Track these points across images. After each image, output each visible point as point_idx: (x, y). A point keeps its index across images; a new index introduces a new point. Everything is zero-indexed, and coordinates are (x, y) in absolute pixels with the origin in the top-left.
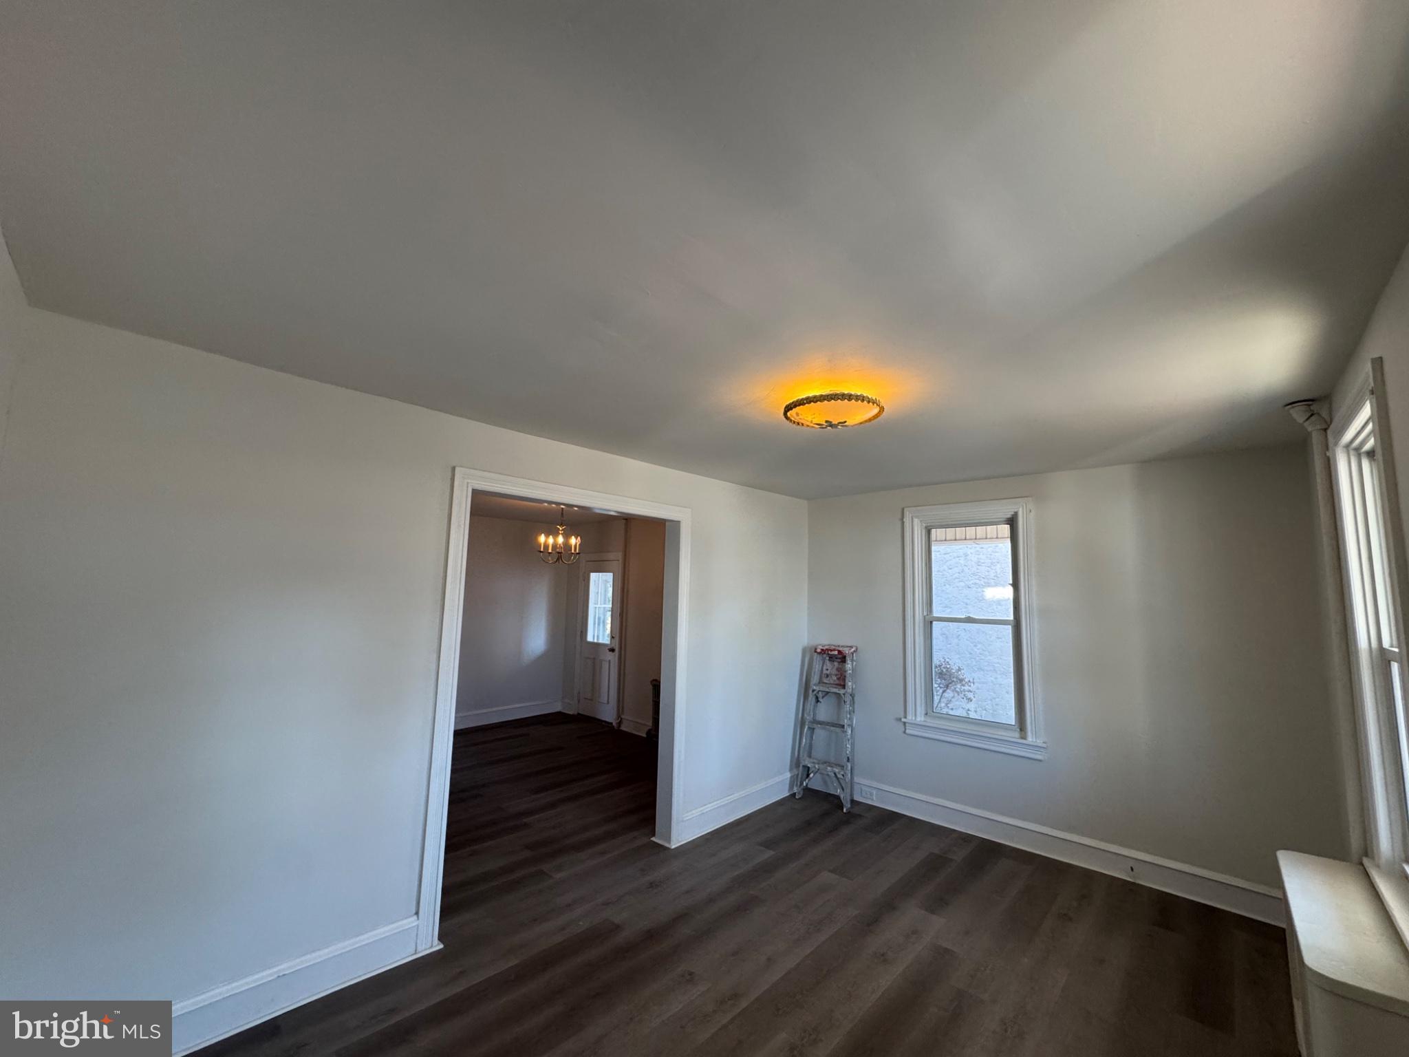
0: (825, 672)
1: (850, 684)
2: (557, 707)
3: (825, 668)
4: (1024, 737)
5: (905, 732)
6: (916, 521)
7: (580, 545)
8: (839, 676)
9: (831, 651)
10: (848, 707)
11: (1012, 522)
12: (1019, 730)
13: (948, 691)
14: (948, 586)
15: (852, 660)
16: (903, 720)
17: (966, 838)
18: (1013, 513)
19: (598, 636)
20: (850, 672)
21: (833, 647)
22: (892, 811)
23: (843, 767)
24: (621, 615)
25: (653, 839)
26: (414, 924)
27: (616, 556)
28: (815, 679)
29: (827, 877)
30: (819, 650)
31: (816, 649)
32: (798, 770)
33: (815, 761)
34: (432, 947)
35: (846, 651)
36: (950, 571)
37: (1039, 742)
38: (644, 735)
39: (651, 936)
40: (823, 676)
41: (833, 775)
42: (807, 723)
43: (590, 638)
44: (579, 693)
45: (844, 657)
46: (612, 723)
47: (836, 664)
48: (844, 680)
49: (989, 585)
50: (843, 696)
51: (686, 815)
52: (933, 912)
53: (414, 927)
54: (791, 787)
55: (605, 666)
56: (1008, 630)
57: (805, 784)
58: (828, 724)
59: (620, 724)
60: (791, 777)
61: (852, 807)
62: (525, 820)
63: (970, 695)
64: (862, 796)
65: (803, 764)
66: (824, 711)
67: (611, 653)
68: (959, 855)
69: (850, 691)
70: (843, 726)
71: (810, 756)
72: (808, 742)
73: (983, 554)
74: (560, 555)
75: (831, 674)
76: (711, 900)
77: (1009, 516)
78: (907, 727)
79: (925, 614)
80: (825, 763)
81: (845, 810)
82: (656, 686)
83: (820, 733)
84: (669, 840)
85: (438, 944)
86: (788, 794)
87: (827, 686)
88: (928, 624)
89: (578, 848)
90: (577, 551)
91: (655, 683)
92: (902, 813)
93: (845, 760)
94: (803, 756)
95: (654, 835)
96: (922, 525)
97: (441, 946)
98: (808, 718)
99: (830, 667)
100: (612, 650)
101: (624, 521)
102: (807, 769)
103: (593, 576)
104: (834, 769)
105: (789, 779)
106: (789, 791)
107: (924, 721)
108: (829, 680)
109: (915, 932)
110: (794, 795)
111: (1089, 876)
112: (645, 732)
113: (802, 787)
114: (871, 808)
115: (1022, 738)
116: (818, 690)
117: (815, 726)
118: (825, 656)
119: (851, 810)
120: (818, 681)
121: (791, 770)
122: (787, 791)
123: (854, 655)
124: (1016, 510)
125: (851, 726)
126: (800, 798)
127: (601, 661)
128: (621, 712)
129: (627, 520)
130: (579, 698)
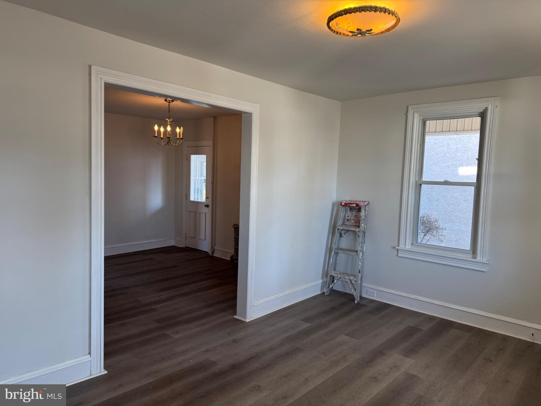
0: (347, 218)
1: (363, 225)
2: (171, 243)
3: (347, 215)
4: (475, 257)
5: (397, 255)
6: (416, 115)
7: (183, 133)
8: (356, 220)
9: (352, 204)
10: (360, 239)
11: (483, 115)
12: (472, 253)
13: (428, 235)
14: (434, 166)
15: (365, 210)
16: (397, 248)
17: (432, 318)
18: (484, 108)
19: (197, 199)
20: (364, 217)
21: (352, 202)
22: (386, 303)
23: (356, 276)
24: (213, 183)
25: (235, 317)
26: (88, 360)
27: (208, 143)
28: (340, 222)
29: (343, 338)
30: (343, 204)
31: (341, 203)
32: (327, 279)
33: (338, 273)
34: (100, 372)
35: (362, 204)
36: (437, 155)
37: (485, 260)
38: (229, 259)
39: (234, 367)
40: (345, 220)
41: (350, 282)
42: (334, 249)
43: (192, 199)
44: (186, 234)
45: (360, 208)
46: (208, 252)
47: (354, 212)
48: (359, 223)
49: (462, 165)
50: (358, 232)
51: (256, 302)
52: (407, 356)
53: (89, 361)
54: (322, 288)
55: (203, 216)
56: (472, 189)
57: (331, 287)
58: (347, 250)
59: (213, 252)
60: (322, 283)
61: (360, 300)
62: (153, 307)
63: (442, 238)
64: (367, 294)
65: (330, 274)
66: (345, 242)
67: (206, 208)
68: (426, 327)
69: (362, 229)
70: (357, 251)
71: (335, 270)
72: (334, 260)
73: (460, 144)
74: (170, 138)
75: (350, 219)
76: (271, 349)
77: (481, 111)
78: (399, 252)
79: (417, 179)
80: (344, 274)
81: (356, 302)
82: (236, 228)
83: (342, 256)
84: (245, 316)
85: (104, 371)
86: (320, 293)
87: (349, 226)
88: (419, 186)
89: (188, 321)
90: (181, 137)
91: (235, 226)
92: (393, 304)
93: (358, 272)
94: (331, 270)
95: (236, 314)
96: (420, 118)
97: (106, 372)
98: (334, 246)
99: (350, 215)
100: (207, 206)
101: (213, 118)
102: (332, 278)
103: (193, 157)
104: (350, 278)
105: (321, 284)
106: (321, 291)
107: (411, 248)
108: (349, 223)
109: (396, 366)
110: (324, 293)
111: (506, 338)
112: (230, 257)
113: (329, 288)
114: (372, 301)
115: (473, 258)
116: (342, 229)
117: (338, 251)
118: (347, 207)
119: (360, 302)
120: (342, 224)
121: (322, 278)
122: (320, 291)
123: (367, 207)
124: (486, 106)
125: (362, 251)
126: (327, 295)
127: (200, 213)
128: (213, 245)
129: (215, 117)
130: (186, 236)
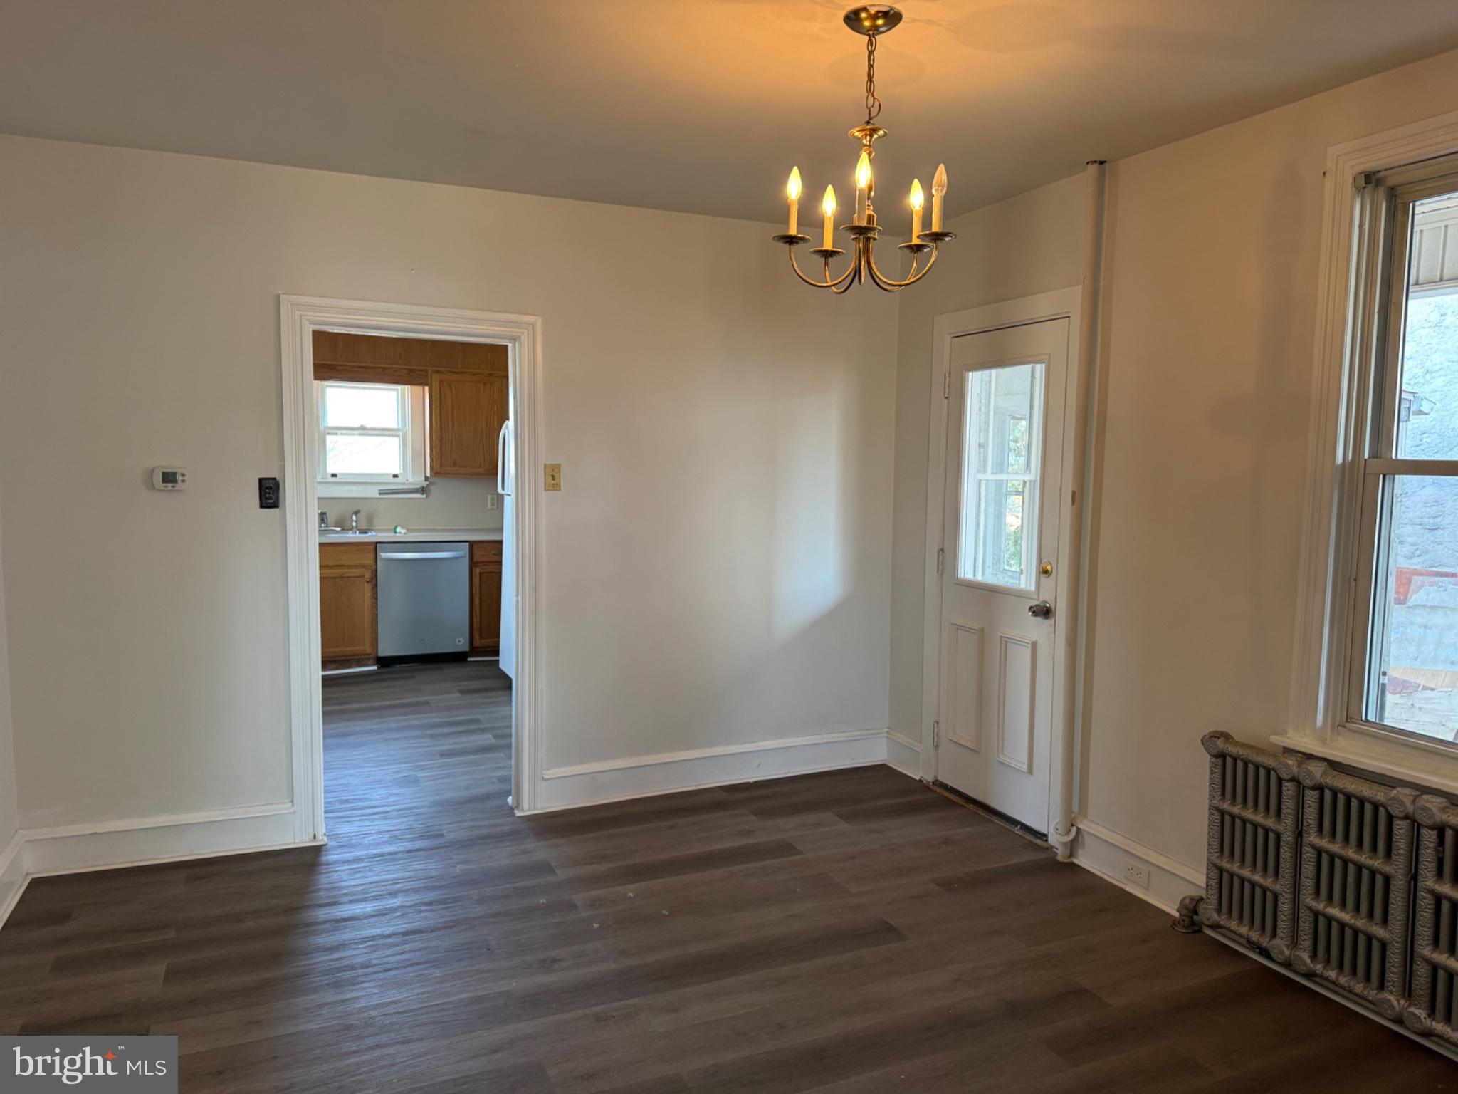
2: (874, 752)
24: (1078, 497)
43: (966, 570)
44: (937, 723)
46: (1043, 837)
55: (1020, 661)
59: (1073, 846)
67: (1039, 619)
90: (935, 228)
91: (1220, 744)
100: (1044, 612)
101: (1093, 169)
127: (1005, 641)
128: (1076, 807)
129: (1102, 163)
130: (936, 735)
